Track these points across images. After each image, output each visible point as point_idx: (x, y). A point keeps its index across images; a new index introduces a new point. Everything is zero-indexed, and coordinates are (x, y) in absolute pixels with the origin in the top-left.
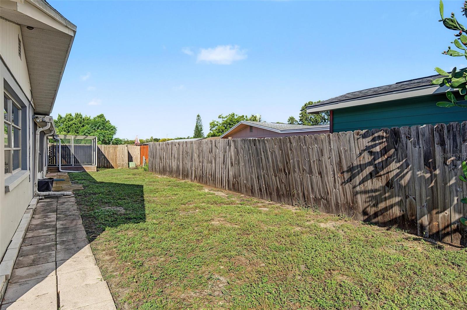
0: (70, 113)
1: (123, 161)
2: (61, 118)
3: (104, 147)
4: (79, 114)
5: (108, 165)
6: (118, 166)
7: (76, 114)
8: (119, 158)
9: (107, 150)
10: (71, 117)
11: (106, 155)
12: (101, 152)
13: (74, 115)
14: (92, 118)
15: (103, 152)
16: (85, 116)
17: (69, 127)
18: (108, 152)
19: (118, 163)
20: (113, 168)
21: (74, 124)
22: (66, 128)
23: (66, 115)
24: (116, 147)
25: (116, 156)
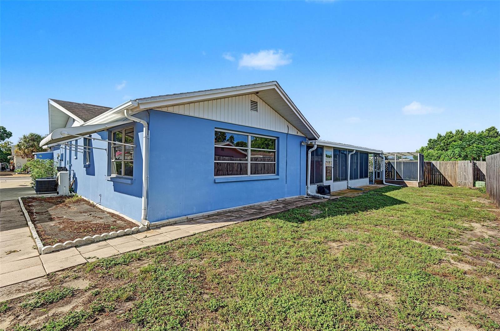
0: (450, 131)
1: (465, 179)
2: (440, 136)
3: (440, 163)
4: (460, 131)
5: (444, 183)
6: (457, 184)
7: (456, 131)
8: (459, 176)
9: (443, 166)
10: (451, 134)
11: (442, 172)
12: (436, 168)
13: (454, 132)
14: (477, 133)
15: (438, 168)
16: (468, 132)
17: (447, 145)
18: (445, 168)
19: (458, 181)
20: (452, 186)
21: (453, 141)
22: (445, 145)
23: (446, 133)
24: (455, 164)
25: (456, 173)
